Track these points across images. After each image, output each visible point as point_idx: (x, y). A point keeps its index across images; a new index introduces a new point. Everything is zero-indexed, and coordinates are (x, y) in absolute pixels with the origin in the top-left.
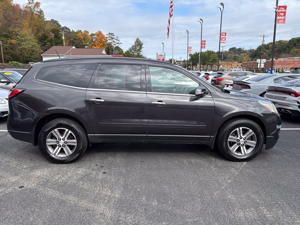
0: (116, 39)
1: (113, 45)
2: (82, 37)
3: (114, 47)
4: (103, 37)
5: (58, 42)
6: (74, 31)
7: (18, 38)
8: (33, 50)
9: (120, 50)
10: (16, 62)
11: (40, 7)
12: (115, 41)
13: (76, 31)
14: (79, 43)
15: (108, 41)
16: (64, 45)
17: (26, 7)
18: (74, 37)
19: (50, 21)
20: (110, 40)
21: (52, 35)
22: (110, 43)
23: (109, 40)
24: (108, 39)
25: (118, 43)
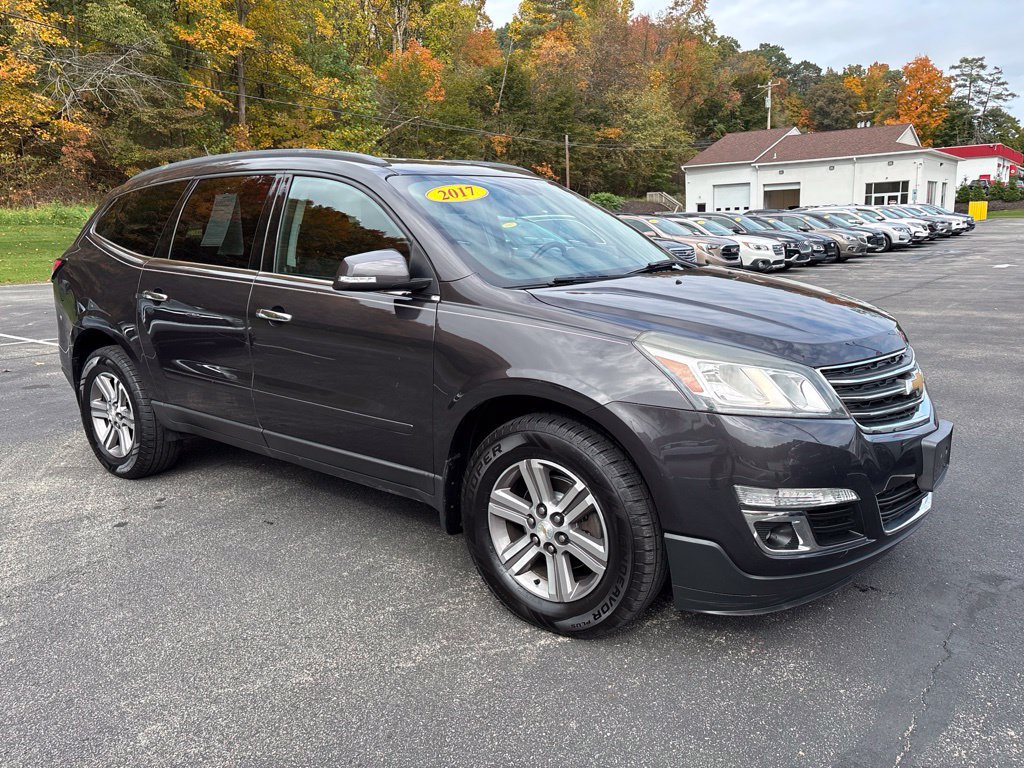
0: (990, 78)
1: (976, 107)
2: (859, 91)
3: (980, 114)
4: (934, 77)
5: (751, 117)
6: (835, 71)
7: (627, 122)
8: (669, 153)
9: (1004, 122)
10: (608, 194)
11: (707, 12)
12: (986, 87)
13: (840, 73)
14: (845, 112)
15: (955, 93)
16: (769, 128)
17: (667, 21)
18: (830, 93)
19: (756, 51)
20: (965, 86)
21: (737, 97)
22: (964, 97)
23: (960, 86)
24: (953, 85)
25: (998, 97)
